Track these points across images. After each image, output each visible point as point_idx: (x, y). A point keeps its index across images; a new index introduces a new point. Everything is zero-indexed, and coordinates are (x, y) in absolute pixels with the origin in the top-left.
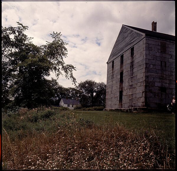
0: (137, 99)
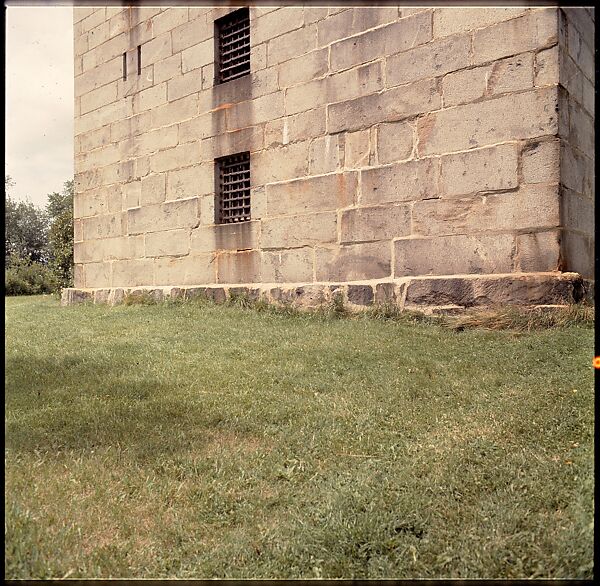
0: (442, 208)
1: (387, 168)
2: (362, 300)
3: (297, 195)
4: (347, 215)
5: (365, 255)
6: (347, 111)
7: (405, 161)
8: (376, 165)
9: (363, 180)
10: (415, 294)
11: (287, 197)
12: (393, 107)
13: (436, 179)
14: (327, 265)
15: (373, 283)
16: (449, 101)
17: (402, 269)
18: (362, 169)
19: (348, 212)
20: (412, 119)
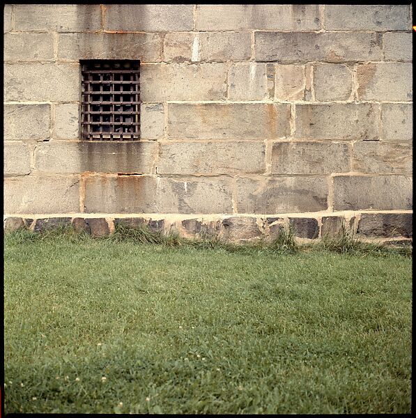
1: (325, 105)
2: (305, 233)
3: (212, 119)
4: (278, 147)
5: (299, 188)
6: (279, 42)
7: (344, 102)
8: (313, 101)
9: (297, 114)
10: (366, 227)
11: (199, 120)
12: (331, 49)
13: (376, 123)
14: (251, 196)
15: (317, 216)
16: (389, 55)
17: (341, 203)
18: (296, 102)
19: (281, 144)
20: (351, 64)
